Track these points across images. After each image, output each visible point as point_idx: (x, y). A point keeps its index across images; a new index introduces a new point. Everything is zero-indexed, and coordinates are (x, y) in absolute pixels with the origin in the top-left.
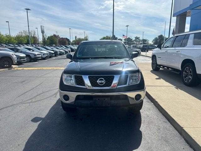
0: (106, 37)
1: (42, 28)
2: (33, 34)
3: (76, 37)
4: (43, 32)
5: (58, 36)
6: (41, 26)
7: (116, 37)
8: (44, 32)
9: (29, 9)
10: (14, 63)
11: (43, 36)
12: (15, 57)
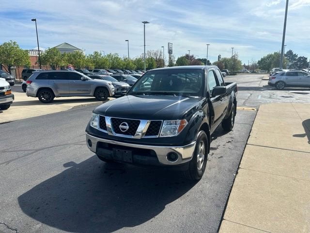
0: (273, 54)
1: (170, 46)
2: (159, 55)
3: (219, 57)
4: (170, 52)
5: (193, 56)
6: (169, 43)
7: (294, 53)
8: (172, 51)
9: (146, 22)
10: (111, 95)
11: (170, 58)
12: (113, 87)
